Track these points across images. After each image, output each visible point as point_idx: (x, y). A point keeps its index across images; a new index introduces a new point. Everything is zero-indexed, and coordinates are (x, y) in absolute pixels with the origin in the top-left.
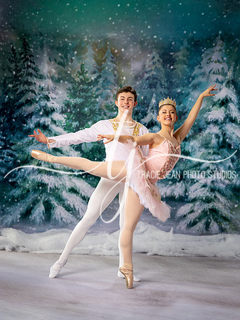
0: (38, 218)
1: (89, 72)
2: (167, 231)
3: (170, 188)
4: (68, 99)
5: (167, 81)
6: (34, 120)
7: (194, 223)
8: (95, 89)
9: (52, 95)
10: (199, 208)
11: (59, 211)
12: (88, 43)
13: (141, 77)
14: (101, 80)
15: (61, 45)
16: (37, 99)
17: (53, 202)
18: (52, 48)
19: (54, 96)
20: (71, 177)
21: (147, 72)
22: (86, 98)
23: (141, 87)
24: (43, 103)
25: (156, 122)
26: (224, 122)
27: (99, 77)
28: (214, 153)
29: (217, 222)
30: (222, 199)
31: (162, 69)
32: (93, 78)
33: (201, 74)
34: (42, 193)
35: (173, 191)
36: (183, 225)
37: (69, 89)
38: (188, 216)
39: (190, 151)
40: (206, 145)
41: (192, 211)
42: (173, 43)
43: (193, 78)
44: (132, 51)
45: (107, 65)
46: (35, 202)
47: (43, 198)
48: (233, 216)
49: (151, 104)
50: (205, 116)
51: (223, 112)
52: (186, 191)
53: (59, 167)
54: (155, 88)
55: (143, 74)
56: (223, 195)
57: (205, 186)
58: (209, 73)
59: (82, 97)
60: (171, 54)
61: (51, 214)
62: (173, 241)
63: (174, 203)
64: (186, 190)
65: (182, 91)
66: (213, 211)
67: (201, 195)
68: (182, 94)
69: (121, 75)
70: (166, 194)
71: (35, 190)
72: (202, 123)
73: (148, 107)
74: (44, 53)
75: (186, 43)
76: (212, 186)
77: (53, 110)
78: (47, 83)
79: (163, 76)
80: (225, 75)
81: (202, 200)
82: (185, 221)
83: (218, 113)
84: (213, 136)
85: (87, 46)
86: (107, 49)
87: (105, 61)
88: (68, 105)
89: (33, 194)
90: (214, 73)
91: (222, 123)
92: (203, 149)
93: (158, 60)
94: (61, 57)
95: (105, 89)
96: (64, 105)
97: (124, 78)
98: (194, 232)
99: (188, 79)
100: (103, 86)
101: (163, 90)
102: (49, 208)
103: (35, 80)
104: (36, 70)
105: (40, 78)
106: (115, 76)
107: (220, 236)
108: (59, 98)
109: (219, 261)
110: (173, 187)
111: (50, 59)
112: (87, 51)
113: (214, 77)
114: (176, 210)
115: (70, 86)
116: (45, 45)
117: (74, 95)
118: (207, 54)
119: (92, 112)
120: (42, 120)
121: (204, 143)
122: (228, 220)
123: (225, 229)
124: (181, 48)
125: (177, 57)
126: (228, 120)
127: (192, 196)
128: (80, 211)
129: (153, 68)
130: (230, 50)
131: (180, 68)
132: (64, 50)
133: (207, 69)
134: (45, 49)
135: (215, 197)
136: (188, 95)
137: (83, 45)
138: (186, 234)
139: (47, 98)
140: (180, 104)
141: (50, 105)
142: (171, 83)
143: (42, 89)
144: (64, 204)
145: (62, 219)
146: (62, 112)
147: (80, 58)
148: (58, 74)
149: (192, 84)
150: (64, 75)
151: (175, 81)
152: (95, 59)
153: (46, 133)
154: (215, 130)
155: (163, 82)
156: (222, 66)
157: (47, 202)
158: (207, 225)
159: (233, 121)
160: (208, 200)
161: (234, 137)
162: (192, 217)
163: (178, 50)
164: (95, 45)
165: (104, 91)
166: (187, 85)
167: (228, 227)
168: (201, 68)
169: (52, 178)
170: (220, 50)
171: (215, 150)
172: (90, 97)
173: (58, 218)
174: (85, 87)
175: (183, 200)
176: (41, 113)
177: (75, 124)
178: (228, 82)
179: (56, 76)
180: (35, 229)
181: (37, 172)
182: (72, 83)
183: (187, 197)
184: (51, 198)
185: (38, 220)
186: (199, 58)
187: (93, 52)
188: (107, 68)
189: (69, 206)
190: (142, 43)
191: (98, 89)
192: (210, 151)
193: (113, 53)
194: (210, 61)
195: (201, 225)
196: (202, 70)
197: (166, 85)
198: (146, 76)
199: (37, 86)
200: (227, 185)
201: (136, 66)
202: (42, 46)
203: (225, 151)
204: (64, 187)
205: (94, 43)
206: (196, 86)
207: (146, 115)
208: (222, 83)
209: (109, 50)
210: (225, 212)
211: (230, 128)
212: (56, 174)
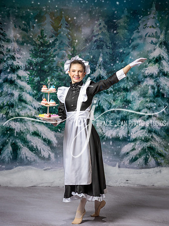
0: (7, 157)
1: (48, 36)
2: (113, 166)
3: (115, 131)
4: (30, 58)
5: (111, 43)
6: (3, 76)
7: (135, 159)
8: (53, 50)
9: (17, 55)
10: (139, 147)
11: (25, 152)
12: (46, 12)
13: (91, 40)
14: (57, 43)
15: (25, 15)
16: (5, 59)
17: (19, 144)
18: (17, 17)
19: (19, 56)
20: (34, 123)
21: (95, 36)
22: (45, 58)
23: (90, 48)
24: (10, 62)
25: (103, 77)
26: (158, 76)
27: (56, 40)
28: (151, 101)
29: (154, 158)
30: (158, 139)
31: (107, 33)
32: (51, 41)
33: (139, 37)
34: (9, 137)
35: (118, 132)
36: (126, 161)
37: (32, 51)
38: (131, 153)
39: (131, 100)
40: (144, 95)
41: (134, 149)
42: (116, 12)
43: (133, 41)
44: (82, 19)
45: (62, 30)
46: (4, 144)
47: (11, 140)
48: (166, 153)
49: (99, 62)
50: (143, 71)
51: (157, 67)
52: (128, 133)
53: (23, 115)
54: (102, 48)
55: (92, 38)
56: (159, 135)
57: (143, 128)
58: (145, 36)
59: (42, 57)
60: (114, 21)
61: (17, 154)
62: (118, 174)
63: (118, 143)
64: (128, 131)
65: (123, 51)
66: (151, 148)
67: (141, 136)
68: (124, 53)
69: (73, 38)
70: (112, 135)
71: (4, 134)
72: (141, 77)
73: (96, 64)
74: (10, 21)
75: (126, 12)
76: (150, 128)
77: (18, 68)
78: (14, 46)
79: (108, 39)
80: (158, 37)
81: (141, 139)
82: (128, 157)
83: (153, 69)
84: (150, 87)
85: (46, 15)
86: (62, 17)
87: (60, 27)
88: (30, 63)
89: (3, 138)
90: (149, 36)
91: (156, 77)
92: (142, 98)
93: (104, 26)
94: (25, 24)
95: (60, 50)
96: (27, 64)
97: (77, 41)
98: (135, 166)
99: (128, 41)
100: (59, 48)
101: (108, 51)
102: (16, 148)
103: (3, 43)
104: (4, 35)
105: (8, 42)
106: (69, 39)
107: (157, 169)
108: (23, 58)
109: (157, 189)
110: (118, 129)
111: (15, 26)
112: (46, 19)
113: (149, 40)
114: (121, 149)
115: (32, 48)
116: (11, 15)
117: (35, 55)
118: (144, 21)
119: (51, 69)
120: (9, 76)
121: (142, 93)
122: (163, 156)
123: (161, 163)
124: (122, 16)
125: (119, 23)
126: (161, 74)
127: (133, 136)
128: (42, 151)
129: (100, 33)
130: (162, 17)
131: (122, 33)
132: (27, 18)
133: (143, 33)
134: (11, 18)
135: (152, 137)
136: (128, 54)
137: (42, 14)
138: (128, 168)
139: (13, 58)
140: (122, 62)
141: (15, 63)
142: (115, 44)
143: (9, 51)
144: (28, 146)
145: (26, 158)
146: (26, 70)
147: (40, 25)
148: (22, 38)
149: (131, 45)
150: (27, 39)
151: (118, 43)
152: (52, 25)
153: (12, 87)
154: (151, 82)
155: (108, 44)
156: (155, 31)
157: (14, 144)
158: (146, 160)
159: (165, 74)
160: (146, 140)
161: (166, 88)
162: (133, 154)
163: (120, 18)
164: (52, 14)
165: (60, 52)
166: (128, 46)
167: (163, 161)
168: (138, 32)
169: (18, 124)
170: (154, 18)
171: (151, 98)
172: (49, 56)
173: (23, 157)
174: (45, 49)
175: (126, 140)
176: (9, 70)
177: (37, 79)
178: (161, 44)
179: (21, 40)
180: (4, 167)
181: (5, 120)
182: (33, 45)
183: (129, 137)
184: (17, 141)
185: (7, 159)
186: (137, 24)
187: (51, 20)
188: (62, 33)
189: (33, 146)
190: (90, 12)
191: (55, 50)
192: (147, 100)
193: (67, 20)
194: (145, 26)
195: (141, 160)
196: (140, 34)
197: (111, 46)
198: (95, 39)
199: (5, 48)
200: (162, 127)
201: (86, 31)
202: (8, 16)
203: (159, 99)
204: (28, 131)
205: (51, 13)
206: (135, 46)
207: (95, 71)
208: (156, 44)
209: (64, 18)
210: (161, 150)
211: (163, 81)
212: (21, 120)
